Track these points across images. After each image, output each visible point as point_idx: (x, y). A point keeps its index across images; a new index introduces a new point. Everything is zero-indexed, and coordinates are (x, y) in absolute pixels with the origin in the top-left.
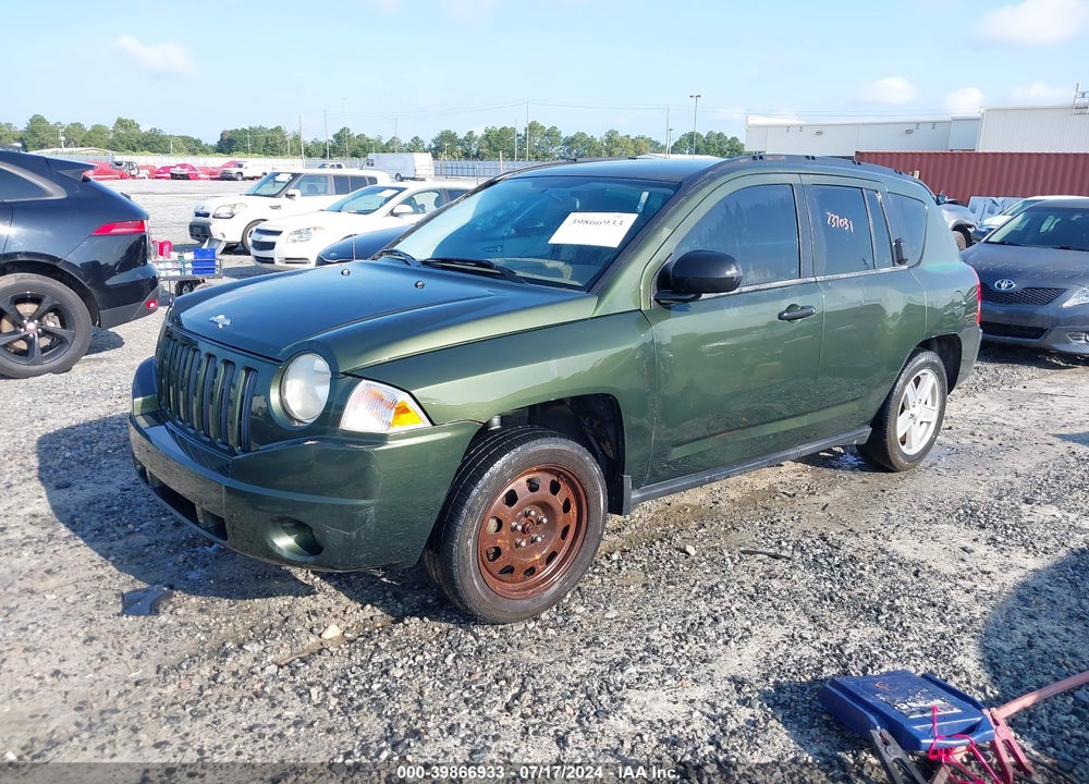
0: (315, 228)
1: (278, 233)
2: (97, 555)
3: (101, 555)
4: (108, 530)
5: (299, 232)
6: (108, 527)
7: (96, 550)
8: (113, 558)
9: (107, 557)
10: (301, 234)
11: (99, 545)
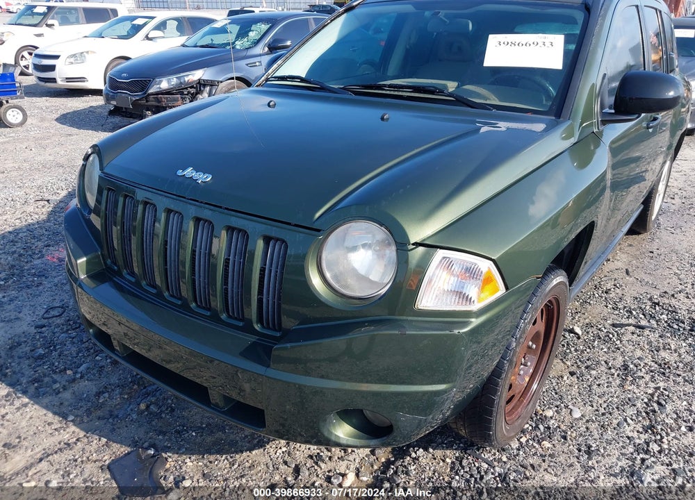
0: (87, 52)
1: (57, 57)
2: (50, 415)
3: (55, 413)
4: (46, 379)
5: (74, 55)
6: (45, 375)
7: (46, 407)
8: (71, 418)
9: (64, 416)
10: (78, 57)
11: (46, 400)
